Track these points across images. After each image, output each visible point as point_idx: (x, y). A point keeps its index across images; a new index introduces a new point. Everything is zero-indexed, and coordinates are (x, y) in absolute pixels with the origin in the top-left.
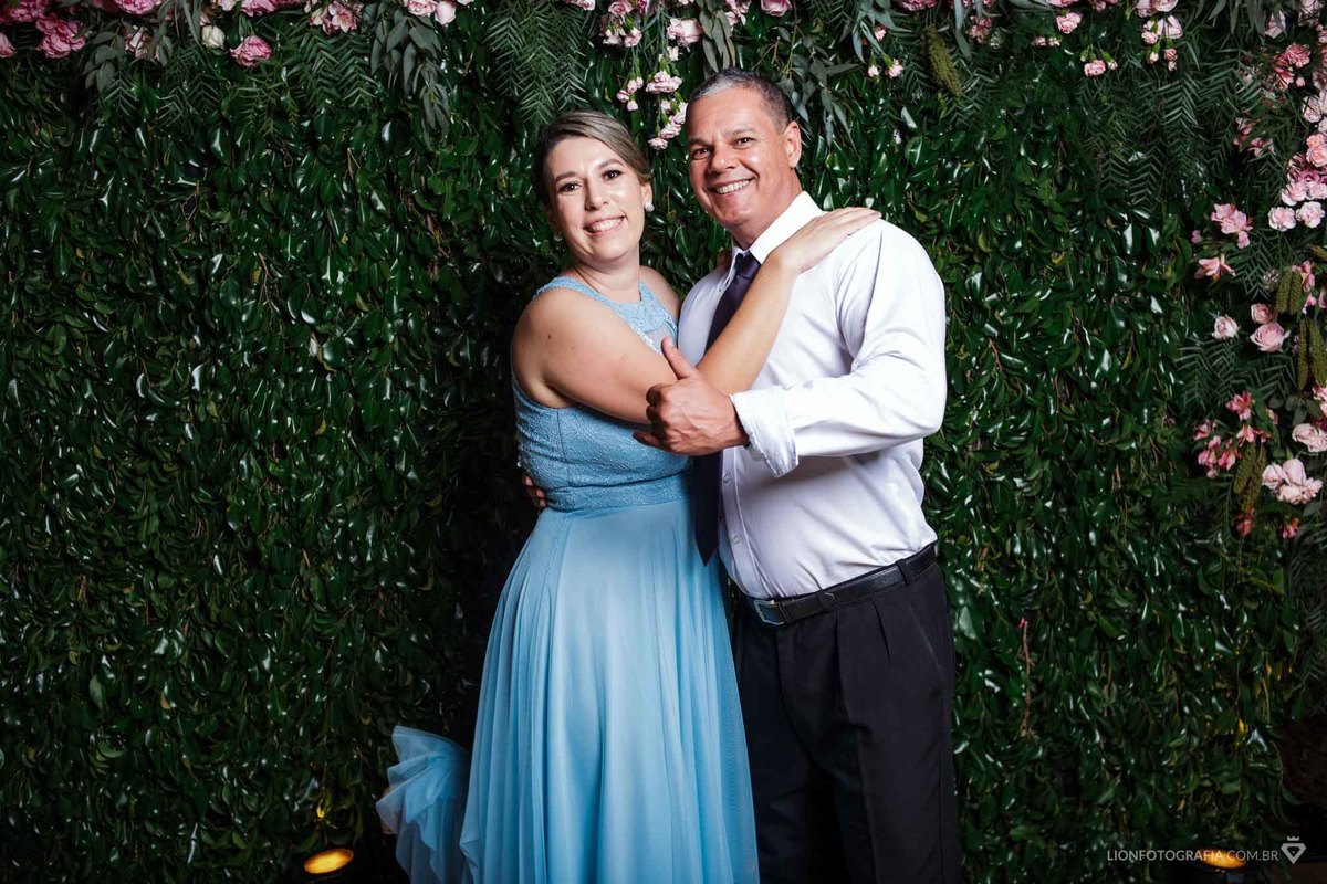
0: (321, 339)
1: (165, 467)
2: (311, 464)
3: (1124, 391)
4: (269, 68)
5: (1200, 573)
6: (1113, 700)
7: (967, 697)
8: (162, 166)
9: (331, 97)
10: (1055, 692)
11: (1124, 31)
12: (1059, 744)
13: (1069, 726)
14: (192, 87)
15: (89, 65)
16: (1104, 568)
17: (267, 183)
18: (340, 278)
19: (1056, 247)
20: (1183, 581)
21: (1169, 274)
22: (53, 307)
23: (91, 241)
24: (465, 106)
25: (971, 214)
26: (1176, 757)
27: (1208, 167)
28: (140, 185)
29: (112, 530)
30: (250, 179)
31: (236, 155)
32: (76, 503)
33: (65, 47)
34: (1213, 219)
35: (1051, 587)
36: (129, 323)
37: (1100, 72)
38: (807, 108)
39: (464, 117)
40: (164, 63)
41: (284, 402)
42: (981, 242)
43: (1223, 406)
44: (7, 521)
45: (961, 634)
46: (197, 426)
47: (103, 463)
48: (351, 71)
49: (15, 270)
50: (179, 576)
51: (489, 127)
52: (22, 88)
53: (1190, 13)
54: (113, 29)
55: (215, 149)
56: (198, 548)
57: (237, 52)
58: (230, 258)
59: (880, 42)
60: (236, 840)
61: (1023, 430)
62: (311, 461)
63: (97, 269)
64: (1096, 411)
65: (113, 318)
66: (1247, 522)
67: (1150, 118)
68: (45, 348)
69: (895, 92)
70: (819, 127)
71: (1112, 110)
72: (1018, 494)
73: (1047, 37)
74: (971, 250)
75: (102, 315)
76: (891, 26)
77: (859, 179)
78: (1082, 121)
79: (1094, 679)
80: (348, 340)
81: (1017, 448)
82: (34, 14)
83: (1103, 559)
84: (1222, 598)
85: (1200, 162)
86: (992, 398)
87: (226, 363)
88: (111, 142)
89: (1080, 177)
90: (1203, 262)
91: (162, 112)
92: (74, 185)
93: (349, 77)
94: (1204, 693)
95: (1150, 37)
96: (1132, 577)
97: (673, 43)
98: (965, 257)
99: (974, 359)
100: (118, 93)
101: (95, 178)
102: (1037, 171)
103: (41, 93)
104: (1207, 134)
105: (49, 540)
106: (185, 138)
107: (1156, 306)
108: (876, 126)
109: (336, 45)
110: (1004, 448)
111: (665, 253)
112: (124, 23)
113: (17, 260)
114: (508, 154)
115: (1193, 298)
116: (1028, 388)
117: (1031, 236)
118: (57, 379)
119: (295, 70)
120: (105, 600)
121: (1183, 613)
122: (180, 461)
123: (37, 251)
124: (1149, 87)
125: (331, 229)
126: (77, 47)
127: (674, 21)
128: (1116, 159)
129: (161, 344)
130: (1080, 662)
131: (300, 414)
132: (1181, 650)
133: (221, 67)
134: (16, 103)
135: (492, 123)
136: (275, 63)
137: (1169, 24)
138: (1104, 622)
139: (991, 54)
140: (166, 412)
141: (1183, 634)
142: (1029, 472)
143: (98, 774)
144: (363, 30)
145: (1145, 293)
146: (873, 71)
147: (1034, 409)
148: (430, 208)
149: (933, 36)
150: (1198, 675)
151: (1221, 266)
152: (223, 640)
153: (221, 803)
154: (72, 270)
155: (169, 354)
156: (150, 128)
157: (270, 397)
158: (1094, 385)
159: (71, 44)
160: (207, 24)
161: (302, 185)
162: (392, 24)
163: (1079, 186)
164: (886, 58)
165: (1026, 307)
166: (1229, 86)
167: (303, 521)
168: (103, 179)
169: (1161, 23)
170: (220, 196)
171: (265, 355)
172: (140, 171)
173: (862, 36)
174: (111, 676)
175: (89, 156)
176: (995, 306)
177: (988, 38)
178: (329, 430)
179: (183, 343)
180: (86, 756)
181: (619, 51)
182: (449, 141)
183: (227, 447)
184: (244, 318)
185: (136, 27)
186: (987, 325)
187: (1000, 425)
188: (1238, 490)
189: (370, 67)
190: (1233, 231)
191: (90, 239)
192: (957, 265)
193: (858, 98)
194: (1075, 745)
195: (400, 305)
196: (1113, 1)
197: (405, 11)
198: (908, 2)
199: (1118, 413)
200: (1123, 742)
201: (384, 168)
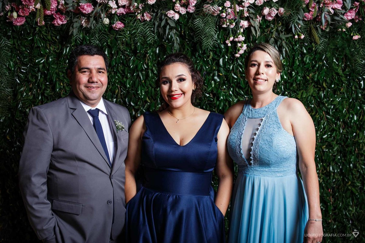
0: (136, 110)
3: (359, 126)
6: (354, 211)
9: (142, 40)
10: (340, 210)
12: (340, 224)
13: (343, 218)
14: (99, 36)
15: (70, 28)
16: (354, 175)
17: (121, 64)
18: (143, 93)
19: (342, 86)
25: (321, 77)
30: (116, 63)
31: (112, 55)
33: (61, 23)
35: (340, 180)
37: (357, 39)
40: (93, 28)
42: (324, 85)
48: (148, 32)
49: (41, 89)
51: (188, 49)
52: (45, 34)
54: (78, 18)
57: (114, 25)
58: (109, 86)
61: (333, 137)
64: (352, 131)
69: (301, 43)
71: (360, 49)
72: (330, 154)
73: (342, 29)
74: (320, 87)
76: (303, 25)
77: (290, 67)
78: (350, 51)
79: (350, 205)
80: (144, 110)
81: (330, 142)
82: (52, 12)
83: (353, 172)
86: (324, 128)
89: (349, 67)
92: (61, 64)
93: (148, 34)
96: (361, 178)
97: (241, 27)
98: (318, 89)
100: (77, 37)
101: (67, 61)
102: (338, 65)
103: (51, 36)
109: (144, 25)
110: (327, 142)
111: (237, 86)
112: (82, 16)
113: (42, 86)
116: (334, 125)
117: (336, 84)
125: (140, 78)
126: (64, 23)
127: (242, 21)
128: (360, 62)
130: (346, 201)
133: (108, 30)
134: (44, 39)
136: (125, 29)
138: (353, 189)
139: (326, 33)
142: (333, 148)
144: (153, 20)
146: (296, 37)
147: (336, 131)
154: (60, 89)
158: (352, 124)
159: (63, 22)
160: (105, 17)
161: (131, 65)
162: (161, 20)
164: (300, 34)
165: (334, 103)
173: (295, 27)
175: (66, 55)
177: (326, 29)
181: (226, 29)
185: (84, 18)
186: (323, 108)
187: (326, 136)
189: (154, 31)
191: (65, 80)
193: (291, 45)
194: (345, 224)
195: (160, 101)
196: (361, 19)
197: (166, 15)
198: (306, 18)
199: (358, 132)
200: (357, 223)
201: (157, 61)
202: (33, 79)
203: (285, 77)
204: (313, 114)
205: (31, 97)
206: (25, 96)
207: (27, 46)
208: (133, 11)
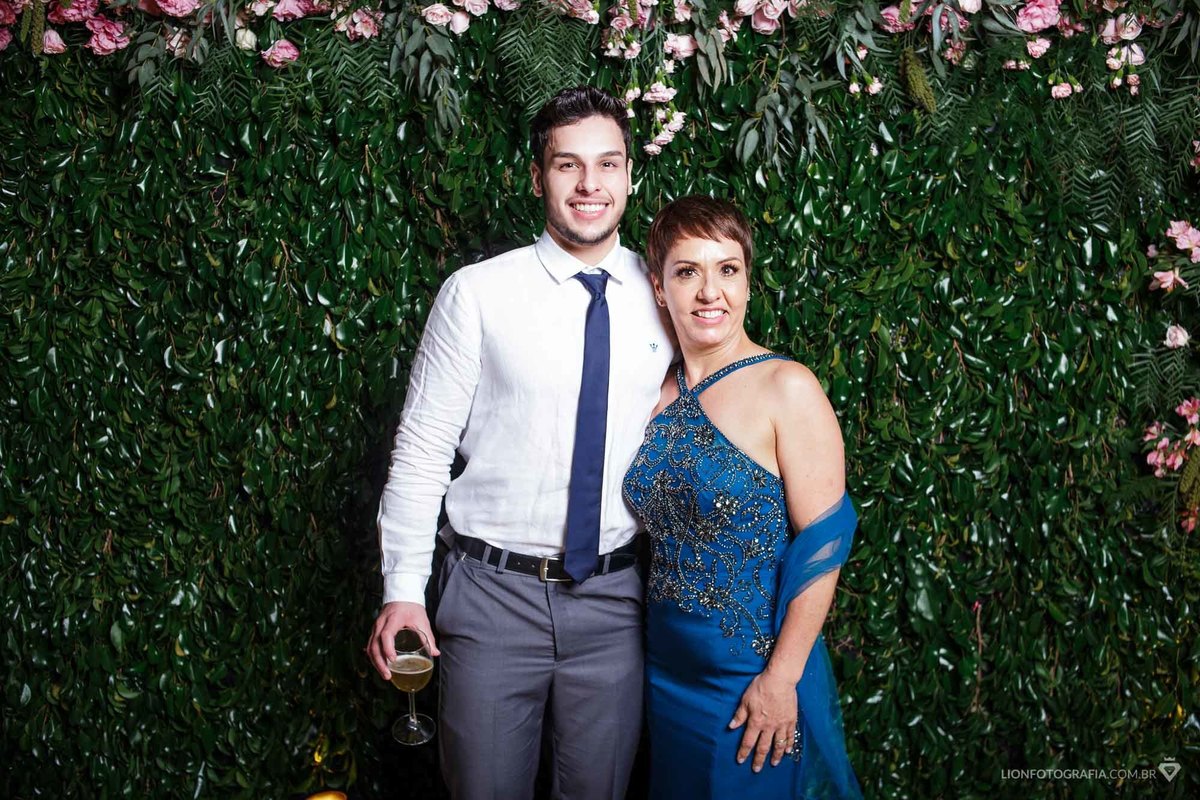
0: (335, 320)
1: (188, 433)
2: (322, 436)
3: (1079, 392)
4: (296, 69)
5: (1145, 565)
6: (1059, 681)
7: (923, 674)
8: (196, 157)
9: (352, 97)
10: (1005, 673)
11: (1090, 56)
12: (1007, 721)
13: (1017, 704)
14: (225, 85)
15: (132, 62)
16: (1055, 558)
17: (290, 174)
18: (355, 264)
19: (1019, 255)
20: (1128, 572)
21: (1125, 284)
22: (91, 282)
23: (128, 224)
24: (475, 109)
25: (941, 223)
26: (1117, 736)
27: (1165, 186)
28: (174, 172)
29: (137, 489)
30: (274, 171)
31: (264, 147)
32: (107, 463)
33: (111, 46)
34: (1169, 234)
35: (1004, 574)
36: (160, 299)
37: (1067, 94)
38: (792, 120)
39: (473, 120)
40: (201, 62)
41: (298, 377)
42: (950, 250)
43: (1172, 410)
44: (41, 477)
45: (919, 614)
46: (219, 396)
47: (132, 427)
48: (371, 74)
49: (58, 247)
50: (197, 534)
51: (496, 129)
52: (70, 81)
53: (1152, 41)
54: (155, 30)
55: (244, 142)
56: (216, 508)
57: (267, 54)
58: (254, 242)
59: (861, 61)
60: (240, 779)
61: (983, 426)
62: (321, 433)
63: (133, 249)
64: (1052, 411)
65: (145, 294)
66: (1191, 520)
67: (1111, 139)
68: (82, 320)
69: (875, 108)
70: (802, 139)
71: (1076, 131)
72: (976, 486)
73: (1017, 61)
74: (940, 256)
75: (135, 291)
76: (873, 46)
77: (838, 188)
78: (1049, 140)
79: (1042, 661)
80: (360, 322)
81: (977, 443)
82: (85, 14)
83: (1054, 549)
84: (1165, 589)
85: (1158, 181)
86: (956, 395)
87: (247, 339)
88: (150, 133)
89: (1043, 191)
90: (1158, 275)
91: (197, 107)
92: (114, 172)
93: (369, 80)
94: (1144, 678)
95: (1114, 63)
96: (1081, 566)
97: (669, 57)
98: (934, 263)
99: (939, 359)
100: (158, 88)
101: (134, 165)
102: (1004, 185)
103: (88, 86)
104: (1165, 154)
105: (79, 496)
106: (217, 131)
107: (1111, 315)
108: (854, 138)
109: (358, 50)
110: (965, 442)
112: (166, 25)
113: (60, 238)
114: (513, 155)
115: (1147, 308)
116: (989, 387)
117: (997, 246)
118: (92, 348)
119: (320, 71)
120: (128, 554)
121: (1129, 603)
122: (202, 428)
123: (78, 231)
124: (1112, 110)
125: (347, 219)
126: (121, 45)
127: (671, 36)
128: (1079, 176)
129: (189, 319)
130: (1028, 646)
131: (313, 388)
132: (1125, 637)
133: (252, 67)
134: (65, 94)
135: (500, 126)
136: (303, 65)
137: (1132, 51)
138: (1053, 608)
139: (964, 75)
140: (190, 382)
141: (1127, 622)
142: (988, 465)
143: (115, 712)
144: (384, 37)
145: (1102, 302)
146: (855, 88)
147: (995, 407)
148: (440, 203)
149: (912, 57)
150: (1140, 661)
151: (1175, 279)
152: (235, 595)
153: (226, 744)
154: (110, 249)
155: (195, 328)
156: (185, 122)
157: (286, 372)
158: (1051, 386)
159: (117, 42)
160: (241, 28)
161: (322, 178)
162: (410, 32)
163: (1043, 200)
164: (867, 76)
165: (989, 312)
166: (1188, 110)
167: (311, 487)
168: (141, 166)
169: (1125, 50)
170: (247, 186)
171: (283, 333)
172: (175, 161)
173: (846, 55)
174: (131, 623)
175: (129, 145)
176: (961, 309)
177: (962, 60)
178: (339, 404)
179: (208, 320)
180: (105, 694)
181: (619, 63)
182: (459, 142)
183: (244, 416)
184: (265, 299)
185: (176, 29)
186: (953, 328)
187: (962, 421)
188: (1185, 489)
189: (388, 71)
190: (1187, 246)
191: (127, 221)
192: (926, 270)
193: (839, 112)
194: (1022, 723)
195: (408, 291)
196: (1080, 28)
197: (423, 20)
198: (889, 25)
199: (1073, 413)
200: (1067, 721)
201: (398, 164)
202: (35, 217)
203: (818, 222)
204: (915, 347)
205: (31, 273)
206: (11, 268)
207: (18, 118)
208: (324, 7)
